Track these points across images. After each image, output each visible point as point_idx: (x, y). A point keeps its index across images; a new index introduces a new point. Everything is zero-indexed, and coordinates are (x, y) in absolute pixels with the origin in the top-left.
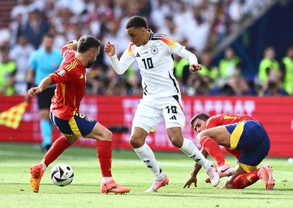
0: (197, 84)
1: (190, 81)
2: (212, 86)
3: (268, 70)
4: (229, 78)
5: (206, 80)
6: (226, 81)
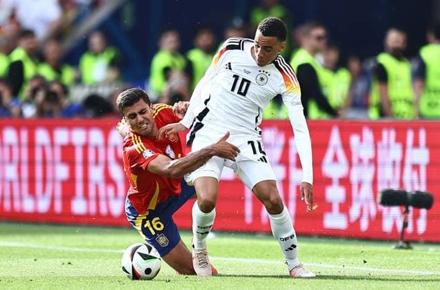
0: (41, 96)
1: (26, 91)
2: (66, 102)
3: (167, 72)
4: (97, 85)
5: (56, 88)
6: (93, 91)
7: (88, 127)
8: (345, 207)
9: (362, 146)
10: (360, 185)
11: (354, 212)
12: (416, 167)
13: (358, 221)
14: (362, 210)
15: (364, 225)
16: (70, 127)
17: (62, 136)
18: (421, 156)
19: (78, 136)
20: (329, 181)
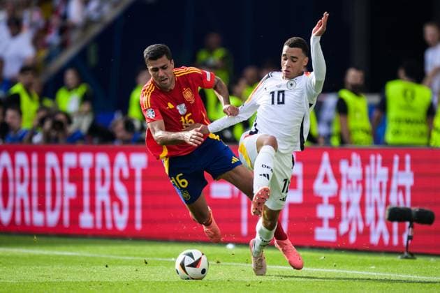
0: (48, 125)
5: (62, 118)
7: (94, 152)
8: (335, 222)
9: (351, 170)
10: (348, 204)
11: (343, 227)
12: (401, 189)
13: (347, 235)
14: (350, 227)
15: (353, 239)
16: (78, 152)
17: (70, 159)
18: (406, 178)
19: (86, 159)
20: (319, 200)
